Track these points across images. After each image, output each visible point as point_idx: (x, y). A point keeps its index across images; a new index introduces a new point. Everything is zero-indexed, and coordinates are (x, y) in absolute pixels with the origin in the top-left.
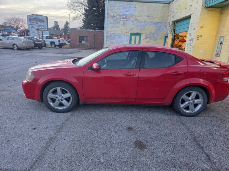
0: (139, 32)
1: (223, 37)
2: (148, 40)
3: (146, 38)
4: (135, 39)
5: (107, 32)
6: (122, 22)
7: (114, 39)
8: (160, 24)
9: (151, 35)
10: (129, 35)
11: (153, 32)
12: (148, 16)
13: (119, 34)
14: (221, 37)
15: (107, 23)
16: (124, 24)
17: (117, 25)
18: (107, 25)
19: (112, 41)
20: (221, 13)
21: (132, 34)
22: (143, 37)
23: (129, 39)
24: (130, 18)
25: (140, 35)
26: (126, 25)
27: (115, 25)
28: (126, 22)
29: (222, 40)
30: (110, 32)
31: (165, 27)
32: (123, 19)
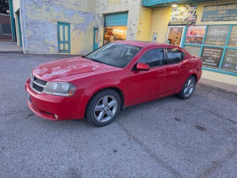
0: (68, 21)
1: (156, 33)
2: (78, 30)
3: (76, 28)
4: (64, 28)
5: (26, 18)
6: (45, 7)
7: (37, 27)
8: (88, 15)
9: (81, 26)
10: (57, 23)
11: (82, 22)
12: (75, 4)
13: (43, 21)
14: (154, 33)
15: (25, 6)
16: (48, 9)
17: (39, 10)
18: (25, 8)
19: (34, 29)
20: (152, 13)
21: (59, 23)
22: (72, 27)
23: (57, 28)
24: (55, 3)
25: (68, 24)
26: (51, 11)
27: (36, 10)
28: (50, 8)
29: (155, 36)
30: (31, 18)
31: (92, 18)
32: (46, 3)
